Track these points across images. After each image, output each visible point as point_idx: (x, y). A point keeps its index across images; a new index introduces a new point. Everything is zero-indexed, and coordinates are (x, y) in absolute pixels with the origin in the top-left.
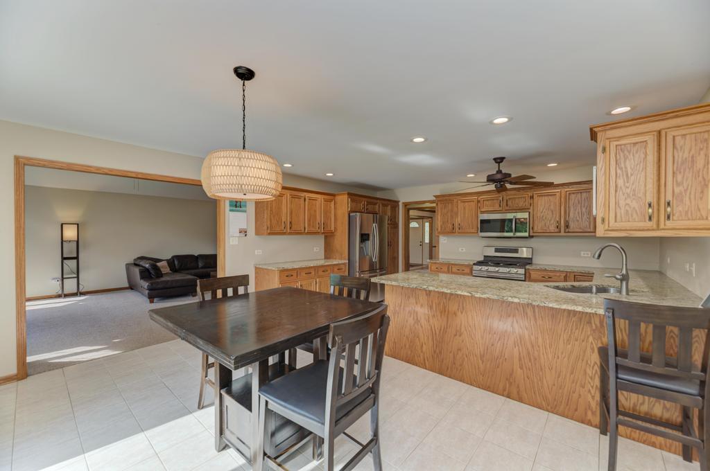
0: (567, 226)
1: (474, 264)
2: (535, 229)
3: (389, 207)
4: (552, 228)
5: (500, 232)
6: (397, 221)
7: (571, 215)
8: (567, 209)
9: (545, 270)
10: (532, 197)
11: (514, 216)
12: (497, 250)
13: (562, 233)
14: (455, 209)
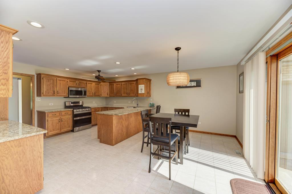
0: (95, 94)
4: (92, 95)
12: (72, 103)
14: (55, 83)
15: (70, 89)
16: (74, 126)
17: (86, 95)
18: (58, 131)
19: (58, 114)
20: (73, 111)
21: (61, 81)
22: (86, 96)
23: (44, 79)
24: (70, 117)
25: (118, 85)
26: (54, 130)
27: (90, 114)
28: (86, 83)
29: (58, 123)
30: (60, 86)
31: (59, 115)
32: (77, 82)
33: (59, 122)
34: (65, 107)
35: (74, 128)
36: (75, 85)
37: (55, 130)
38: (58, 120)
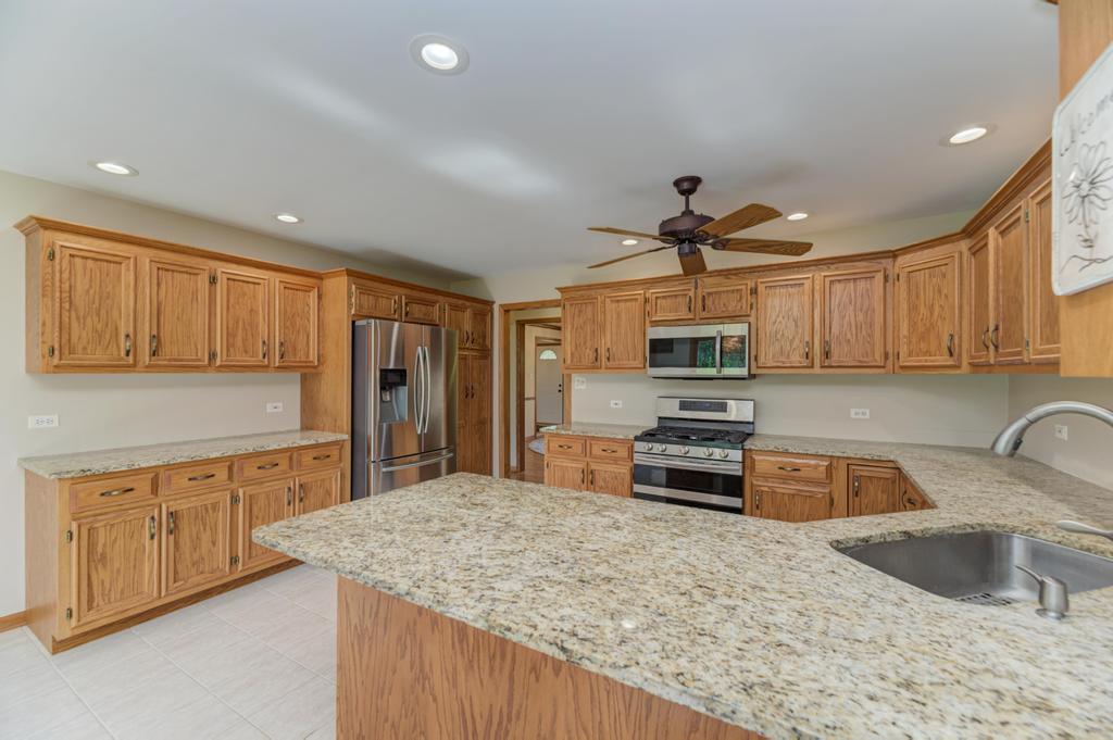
0: (827, 355)
1: (637, 439)
2: (762, 360)
3: (468, 314)
4: (796, 359)
5: (691, 366)
6: (488, 342)
7: (835, 330)
8: (827, 315)
9: (786, 453)
10: (754, 291)
11: (718, 332)
12: (684, 406)
13: (817, 370)
14: (600, 317)
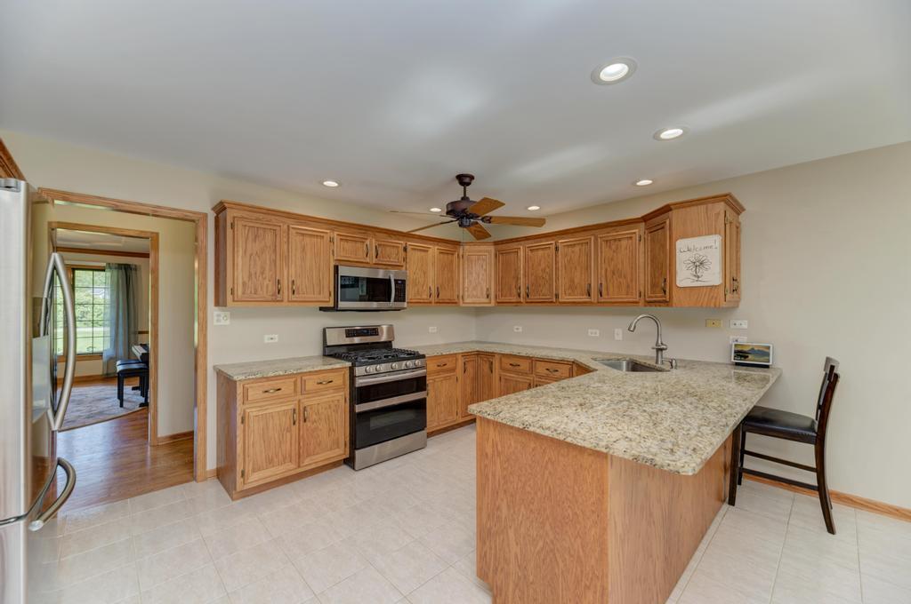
15: (343, 271)
16: (354, 444)
17: (404, 301)
18: (289, 468)
19: (287, 387)
20: (351, 370)
21: (307, 240)
22: (405, 305)
23: (239, 225)
24: (341, 397)
25: (540, 252)
26: (270, 462)
27: (420, 384)
28: (405, 249)
29: (289, 430)
30: (303, 259)
31: (295, 390)
32: (371, 242)
33: (294, 423)
34: (324, 351)
35: (357, 452)
36: (361, 256)
37: (275, 460)
38: (291, 412)
